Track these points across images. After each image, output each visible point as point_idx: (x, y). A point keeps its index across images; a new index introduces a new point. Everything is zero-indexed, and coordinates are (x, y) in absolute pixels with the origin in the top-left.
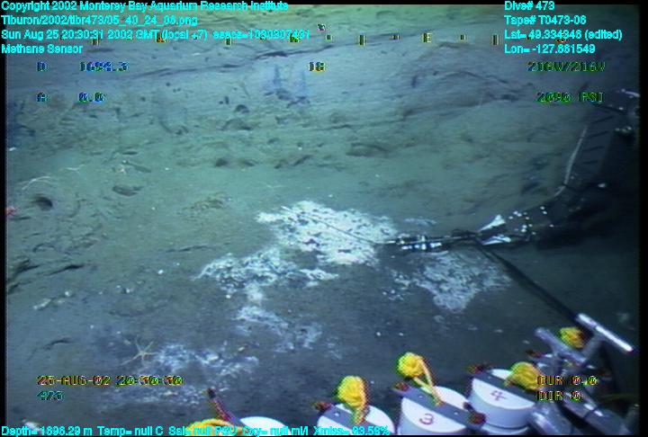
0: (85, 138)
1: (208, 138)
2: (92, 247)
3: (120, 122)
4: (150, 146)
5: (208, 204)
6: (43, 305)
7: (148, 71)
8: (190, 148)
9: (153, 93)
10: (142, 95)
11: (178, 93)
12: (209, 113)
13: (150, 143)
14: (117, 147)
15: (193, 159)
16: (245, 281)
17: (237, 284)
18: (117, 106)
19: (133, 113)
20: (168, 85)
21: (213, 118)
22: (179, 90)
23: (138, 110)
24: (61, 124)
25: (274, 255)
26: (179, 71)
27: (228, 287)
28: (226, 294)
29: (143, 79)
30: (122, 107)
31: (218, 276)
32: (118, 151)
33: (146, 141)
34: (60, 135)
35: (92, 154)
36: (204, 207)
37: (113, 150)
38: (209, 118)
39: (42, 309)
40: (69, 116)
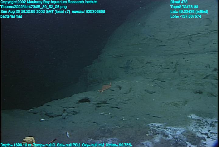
0: (146, 73)
1: (195, 81)
2: (126, 104)
3: (161, 70)
4: (171, 80)
5: (172, 104)
6: (102, 113)
7: (177, 53)
8: (185, 83)
9: (177, 61)
10: (172, 62)
11: (187, 62)
12: (199, 71)
13: (171, 79)
14: (157, 78)
15: (184, 88)
16: (158, 134)
17: (155, 133)
18: (161, 64)
19: (167, 68)
20: (184, 58)
21: (201, 73)
22: (188, 61)
23: (168, 67)
24: (141, 68)
25: (180, 131)
26: (190, 54)
27: (150, 132)
28: (147, 134)
29: (175, 56)
30: (162, 65)
31: (152, 128)
32: (157, 80)
33: (170, 78)
34: (140, 71)
35: (146, 79)
36: (170, 104)
37: (155, 79)
38: (198, 73)
39: (101, 114)
40: (145, 66)
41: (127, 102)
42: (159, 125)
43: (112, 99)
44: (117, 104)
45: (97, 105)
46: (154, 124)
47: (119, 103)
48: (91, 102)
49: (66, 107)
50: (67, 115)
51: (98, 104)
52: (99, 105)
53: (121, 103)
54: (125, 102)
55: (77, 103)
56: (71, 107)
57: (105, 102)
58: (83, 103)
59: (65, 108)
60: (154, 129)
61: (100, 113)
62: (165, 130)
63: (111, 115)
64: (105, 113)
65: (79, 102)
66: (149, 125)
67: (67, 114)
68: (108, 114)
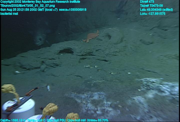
2: (115, 57)
28: (140, 89)
41: (117, 54)
42: (154, 80)
43: (100, 51)
44: (105, 56)
45: (82, 57)
46: (148, 79)
47: (107, 55)
48: (74, 53)
49: (45, 59)
50: (46, 68)
51: (83, 55)
52: (84, 57)
53: (110, 54)
54: (115, 54)
55: (57, 54)
56: (50, 58)
57: (90, 54)
58: (65, 54)
59: (43, 60)
60: (148, 84)
61: (85, 66)
62: (161, 86)
63: (98, 69)
64: (91, 66)
65: (59, 53)
66: (142, 79)
67: (46, 66)
68: (95, 67)
